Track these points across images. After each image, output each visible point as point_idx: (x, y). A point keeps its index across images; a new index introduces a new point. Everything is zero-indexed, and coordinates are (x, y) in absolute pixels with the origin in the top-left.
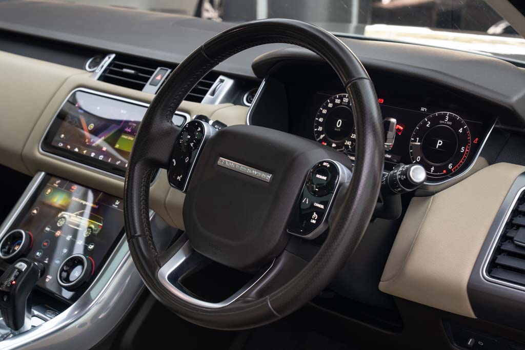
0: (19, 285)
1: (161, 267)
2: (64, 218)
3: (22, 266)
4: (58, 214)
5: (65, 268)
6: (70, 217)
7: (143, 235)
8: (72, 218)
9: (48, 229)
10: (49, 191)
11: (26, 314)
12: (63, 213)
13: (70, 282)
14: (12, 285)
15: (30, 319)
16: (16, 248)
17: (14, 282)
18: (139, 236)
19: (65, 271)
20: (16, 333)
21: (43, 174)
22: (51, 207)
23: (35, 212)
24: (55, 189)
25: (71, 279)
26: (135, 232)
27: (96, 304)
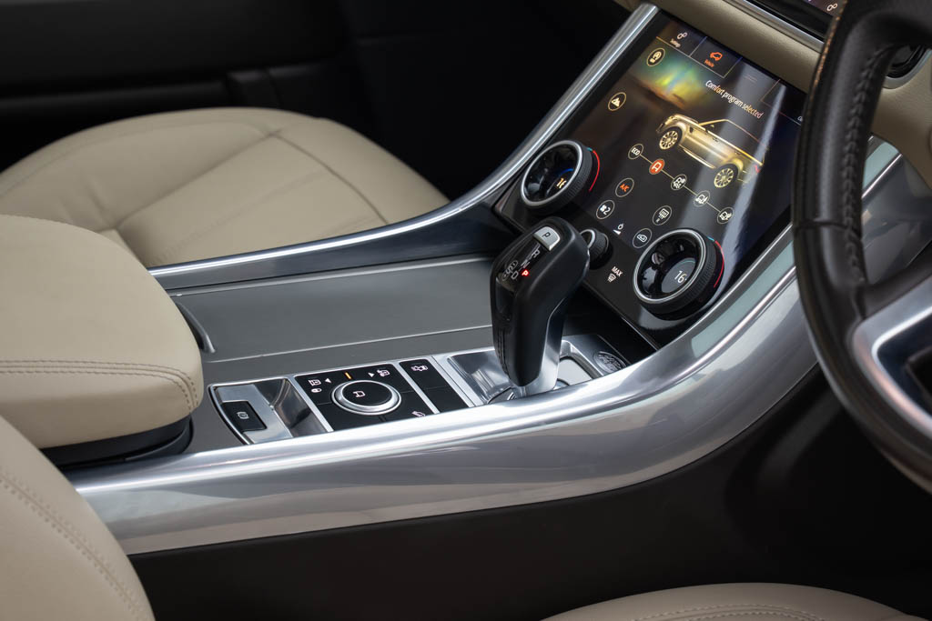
0: (536, 281)
1: (864, 317)
2: (679, 130)
3: (549, 237)
4: (666, 119)
5: (654, 259)
6: (691, 130)
7: (836, 223)
8: (695, 133)
9: (635, 151)
10: (658, 55)
11: (547, 347)
12: (678, 116)
13: (662, 295)
14: (521, 277)
15: (557, 364)
16: (560, 184)
17: (526, 273)
18: (826, 224)
19: (655, 267)
20: (522, 390)
21: (653, 9)
22: (652, 96)
23: (617, 102)
24: (671, 54)
25: (664, 289)
26: (816, 212)
27: (694, 374)
